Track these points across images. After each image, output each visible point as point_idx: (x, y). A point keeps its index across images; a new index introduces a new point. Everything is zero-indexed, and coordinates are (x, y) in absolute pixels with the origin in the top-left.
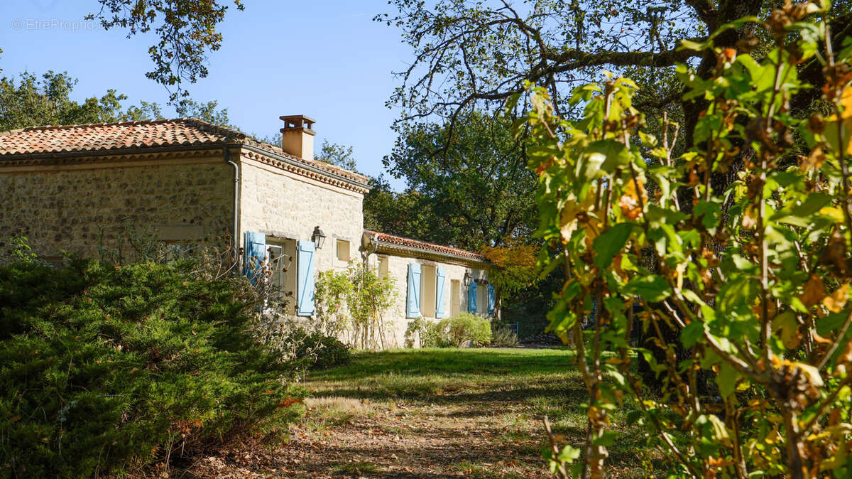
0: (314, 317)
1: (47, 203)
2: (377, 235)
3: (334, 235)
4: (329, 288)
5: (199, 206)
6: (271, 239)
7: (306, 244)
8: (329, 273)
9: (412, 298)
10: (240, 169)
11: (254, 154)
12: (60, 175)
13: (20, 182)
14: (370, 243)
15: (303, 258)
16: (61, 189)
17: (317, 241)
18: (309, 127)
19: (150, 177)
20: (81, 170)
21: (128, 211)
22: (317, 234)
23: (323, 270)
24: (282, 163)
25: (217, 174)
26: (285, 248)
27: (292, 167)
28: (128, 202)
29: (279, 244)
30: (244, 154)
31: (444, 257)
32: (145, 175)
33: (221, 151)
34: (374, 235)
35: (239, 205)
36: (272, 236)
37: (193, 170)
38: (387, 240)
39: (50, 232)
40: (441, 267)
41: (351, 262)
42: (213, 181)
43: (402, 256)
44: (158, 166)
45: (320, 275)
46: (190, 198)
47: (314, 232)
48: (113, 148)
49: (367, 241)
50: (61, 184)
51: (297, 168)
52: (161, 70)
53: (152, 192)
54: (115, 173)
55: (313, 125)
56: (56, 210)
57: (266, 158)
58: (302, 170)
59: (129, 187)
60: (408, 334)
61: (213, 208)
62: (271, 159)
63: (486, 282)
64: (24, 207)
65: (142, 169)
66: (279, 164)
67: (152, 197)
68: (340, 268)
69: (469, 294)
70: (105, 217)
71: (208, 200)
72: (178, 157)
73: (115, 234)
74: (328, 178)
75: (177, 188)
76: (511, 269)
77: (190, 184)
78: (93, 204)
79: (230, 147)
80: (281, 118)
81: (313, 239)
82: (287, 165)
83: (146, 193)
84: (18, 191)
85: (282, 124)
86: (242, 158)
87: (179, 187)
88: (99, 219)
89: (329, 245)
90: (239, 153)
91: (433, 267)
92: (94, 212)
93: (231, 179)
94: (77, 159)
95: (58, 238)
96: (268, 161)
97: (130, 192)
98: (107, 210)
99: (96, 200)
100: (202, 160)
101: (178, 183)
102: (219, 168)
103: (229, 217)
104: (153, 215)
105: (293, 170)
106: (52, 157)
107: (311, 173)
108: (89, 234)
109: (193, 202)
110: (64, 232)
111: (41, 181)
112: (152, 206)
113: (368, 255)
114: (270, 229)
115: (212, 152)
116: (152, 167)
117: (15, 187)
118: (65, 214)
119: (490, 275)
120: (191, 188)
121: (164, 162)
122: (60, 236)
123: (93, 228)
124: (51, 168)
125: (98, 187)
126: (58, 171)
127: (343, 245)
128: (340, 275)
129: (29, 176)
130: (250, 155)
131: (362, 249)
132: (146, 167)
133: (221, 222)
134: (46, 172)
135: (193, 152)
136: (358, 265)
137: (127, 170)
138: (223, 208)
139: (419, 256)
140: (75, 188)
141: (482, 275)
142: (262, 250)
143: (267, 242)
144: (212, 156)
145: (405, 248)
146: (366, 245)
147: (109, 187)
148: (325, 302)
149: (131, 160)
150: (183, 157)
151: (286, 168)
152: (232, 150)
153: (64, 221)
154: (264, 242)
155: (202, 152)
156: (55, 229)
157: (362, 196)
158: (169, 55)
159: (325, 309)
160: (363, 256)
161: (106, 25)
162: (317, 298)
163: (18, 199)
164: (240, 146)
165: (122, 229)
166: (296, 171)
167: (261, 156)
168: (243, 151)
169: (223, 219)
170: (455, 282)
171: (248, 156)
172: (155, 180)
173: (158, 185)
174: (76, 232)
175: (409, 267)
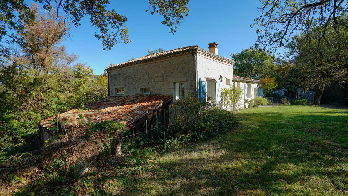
0: (221, 103)
1: (146, 73)
2: (237, 77)
3: (225, 77)
4: (224, 93)
5: (184, 70)
6: (207, 80)
7: (218, 81)
8: (224, 89)
9: (246, 94)
10: (197, 57)
11: (201, 52)
12: (148, 65)
13: (139, 68)
14: (235, 79)
15: (217, 85)
16: (148, 69)
17: (221, 80)
18: (217, 46)
19: (170, 63)
20: (153, 63)
21: (165, 74)
22: (221, 77)
23: (223, 88)
24: (210, 55)
25: (190, 60)
26: (212, 82)
27: (213, 57)
28: (165, 71)
29: (209, 81)
30: (198, 52)
31: (253, 82)
32: (169, 63)
33: (190, 52)
34: (236, 77)
35: (197, 69)
36: (208, 79)
37: (182, 59)
38: (240, 78)
39: (147, 81)
40: (252, 84)
41: (230, 85)
42: (189, 62)
43: (243, 82)
44: (172, 59)
45: (222, 90)
46: (182, 68)
47: (220, 77)
48: (160, 56)
49: (234, 79)
50: (148, 68)
51: (215, 57)
52: (167, 21)
53: (171, 67)
54: (161, 63)
55: (218, 46)
56: (148, 75)
57: (205, 53)
58: (216, 57)
59: (165, 67)
60: (244, 104)
61: (189, 71)
62: (207, 54)
63: (261, 88)
64: (140, 75)
65: (168, 61)
66: (209, 56)
67: (171, 69)
68: (228, 87)
69: (258, 91)
70: (159, 76)
71: (187, 68)
72: (178, 56)
73: (162, 81)
74: (224, 60)
75: (178, 66)
76: (268, 84)
77: (181, 64)
78: (156, 72)
79: (193, 50)
80: (208, 44)
81: (220, 79)
82: (212, 56)
83: (169, 68)
84: (139, 71)
85: (209, 46)
86: (197, 54)
87: (179, 65)
88: (158, 77)
89: (224, 81)
90: (196, 52)
91: (250, 85)
92: (156, 75)
93: (194, 61)
94: (151, 60)
95: (148, 83)
96: (206, 54)
97: (165, 68)
98: (160, 74)
99: (157, 72)
100: (185, 56)
101: (178, 64)
102: (190, 58)
103: (194, 73)
104: (172, 74)
105: (213, 58)
106: (146, 61)
107: (219, 58)
108: (155, 81)
109: (183, 70)
110: (149, 81)
111: (144, 67)
112: (171, 72)
113: (235, 83)
114: (207, 77)
115: (188, 53)
116: (171, 60)
117: (139, 69)
118: (150, 76)
119: (262, 86)
120: (182, 65)
121: (174, 58)
122: (149, 82)
123: (156, 79)
124: (146, 63)
125: (157, 68)
126: (148, 64)
127: (228, 80)
128: (227, 89)
129: (141, 67)
130: (200, 52)
131: (233, 81)
132: (169, 60)
133: (191, 75)
134: (145, 65)
135: (182, 54)
136: (232, 86)
137: (164, 62)
138: (192, 71)
139: (247, 82)
140: (152, 68)
141: (260, 86)
142: (205, 83)
143: (206, 81)
144: (187, 54)
145: (244, 80)
146: (234, 80)
147: (160, 67)
148: (223, 98)
149: (165, 58)
150: (179, 56)
151: (211, 57)
152: (194, 51)
153: (150, 78)
154: (205, 81)
155: (185, 53)
156: (147, 80)
157: (232, 66)
158: (170, 15)
159: (224, 100)
160: (233, 83)
162: (221, 97)
163: (139, 73)
164: (196, 49)
165: (164, 79)
166: (214, 58)
167: (203, 53)
168: (198, 51)
169: (192, 74)
170: (255, 88)
171: (199, 53)
172: (172, 64)
173: (173, 65)
174: (152, 81)
175: (245, 85)
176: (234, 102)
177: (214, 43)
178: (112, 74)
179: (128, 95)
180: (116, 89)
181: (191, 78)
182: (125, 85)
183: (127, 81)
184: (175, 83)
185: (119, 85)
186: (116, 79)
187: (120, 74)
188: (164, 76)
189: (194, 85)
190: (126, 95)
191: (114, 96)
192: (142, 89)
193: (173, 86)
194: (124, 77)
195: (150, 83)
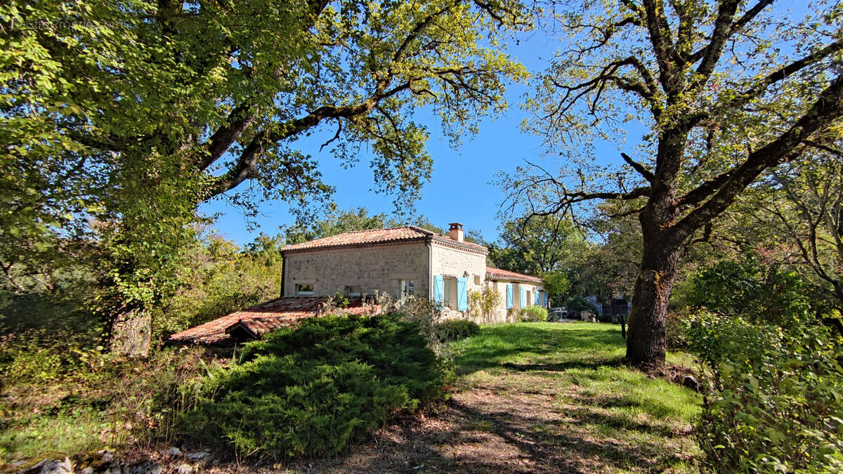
0: (465, 311)
1: (355, 264)
2: (493, 271)
3: (473, 274)
4: (472, 298)
5: (414, 264)
7: (461, 279)
8: (472, 292)
9: (509, 299)
10: (431, 248)
11: (437, 242)
13: (345, 255)
14: (490, 277)
15: (460, 286)
16: (360, 258)
19: (395, 253)
20: (367, 250)
21: (386, 267)
23: (469, 291)
24: (450, 244)
25: (422, 251)
26: (451, 282)
27: (454, 246)
28: (386, 263)
29: (448, 280)
30: (433, 242)
31: (524, 281)
32: (393, 252)
33: (423, 241)
34: (491, 273)
35: (431, 263)
36: (446, 276)
37: (412, 249)
38: (498, 275)
39: (356, 275)
40: (522, 285)
41: (481, 286)
42: (421, 254)
43: (504, 282)
44: (398, 248)
45: (468, 293)
46: (411, 261)
47: (464, 273)
48: (380, 241)
49: (488, 276)
50: (360, 256)
51: (456, 246)
53: (395, 258)
54: (381, 251)
55: (462, 226)
56: (358, 267)
58: (458, 246)
59: (386, 257)
60: (507, 317)
61: (420, 265)
62: (445, 243)
63: (542, 291)
64: (346, 265)
65: (391, 249)
66: (448, 245)
67: (395, 261)
68: (476, 289)
70: (377, 269)
71: (418, 262)
72: (406, 244)
74: (470, 249)
75: (405, 257)
77: (410, 255)
78: (372, 264)
79: (427, 239)
80: (449, 224)
81: (464, 277)
83: (393, 259)
84: (344, 259)
85: (449, 227)
86: (432, 244)
88: (374, 270)
89: (471, 279)
90: (431, 242)
91: (518, 286)
92: (373, 267)
93: (428, 252)
94: (366, 246)
95: (359, 278)
96: (443, 244)
97: (387, 259)
98: (378, 266)
99: (374, 262)
100: (416, 245)
101: (406, 255)
102: (423, 248)
103: (428, 268)
104: (396, 268)
106: (357, 245)
107: (462, 247)
108: (371, 276)
109: (412, 263)
110: (361, 275)
112: (395, 265)
113: (489, 282)
114: (444, 273)
116: (396, 248)
118: (361, 268)
119: (544, 288)
120: (411, 257)
121: (400, 246)
123: (372, 273)
124: (356, 249)
125: (374, 257)
127: (477, 279)
128: (476, 292)
130: (435, 242)
131: (486, 280)
135: (412, 242)
136: (484, 287)
138: (425, 266)
139: (513, 282)
140: (366, 257)
141: (541, 288)
143: (443, 279)
144: (420, 243)
145: (505, 278)
146: (487, 278)
147: (379, 257)
148: (470, 305)
149: (387, 245)
150: (408, 244)
151: (451, 246)
152: (428, 241)
153: (361, 271)
155: (416, 242)
156: (358, 274)
157: (485, 256)
159: (470, 308)
160: (486, 283)
161: (376, 192)
163: (344, 263)
164: (431, 238)
165: (384, 274)
166: (455, 248)
167: (440, 242)
168: (433, 240)
170: (529, 292)
173: (398, 255)
174: (366, 275)
175: (507, 286)
176: (486, 310)
177: (457, 224)
178: (292, 261)
179: (320, 295)
180: (296, 285)
181: (423, 275)
182: (317, 280)
183: (321, 272)
184: (400, 281)
185: (305, 279)
186: (299, 269)
187: (308, 261)
188: (384, 270)
189: (426, 285)
190: (318, 296)
191: (293, 298)
192: (347, 287)
193: (397, 285)
194: (316, 267)
195: (361, 279)
